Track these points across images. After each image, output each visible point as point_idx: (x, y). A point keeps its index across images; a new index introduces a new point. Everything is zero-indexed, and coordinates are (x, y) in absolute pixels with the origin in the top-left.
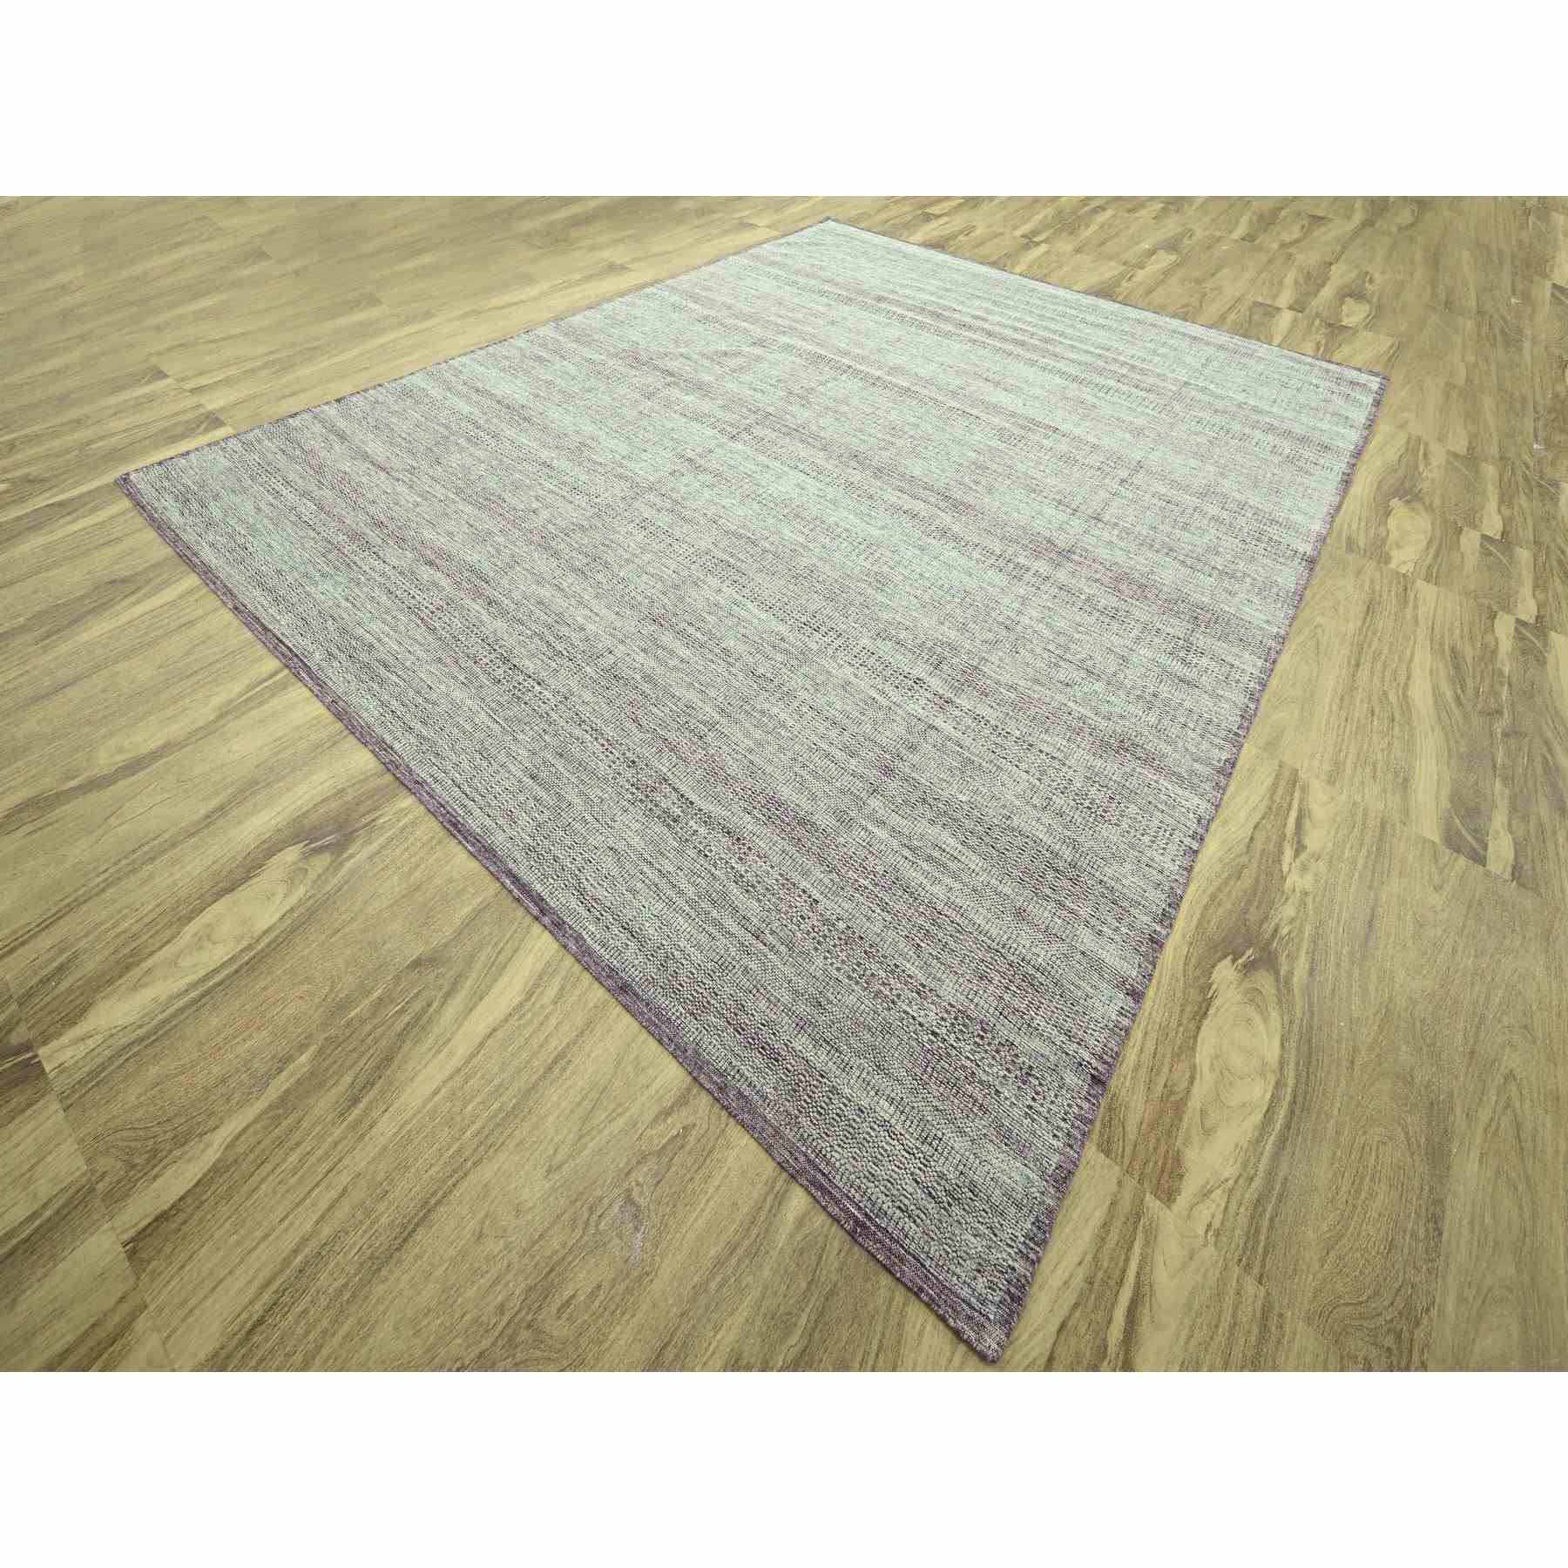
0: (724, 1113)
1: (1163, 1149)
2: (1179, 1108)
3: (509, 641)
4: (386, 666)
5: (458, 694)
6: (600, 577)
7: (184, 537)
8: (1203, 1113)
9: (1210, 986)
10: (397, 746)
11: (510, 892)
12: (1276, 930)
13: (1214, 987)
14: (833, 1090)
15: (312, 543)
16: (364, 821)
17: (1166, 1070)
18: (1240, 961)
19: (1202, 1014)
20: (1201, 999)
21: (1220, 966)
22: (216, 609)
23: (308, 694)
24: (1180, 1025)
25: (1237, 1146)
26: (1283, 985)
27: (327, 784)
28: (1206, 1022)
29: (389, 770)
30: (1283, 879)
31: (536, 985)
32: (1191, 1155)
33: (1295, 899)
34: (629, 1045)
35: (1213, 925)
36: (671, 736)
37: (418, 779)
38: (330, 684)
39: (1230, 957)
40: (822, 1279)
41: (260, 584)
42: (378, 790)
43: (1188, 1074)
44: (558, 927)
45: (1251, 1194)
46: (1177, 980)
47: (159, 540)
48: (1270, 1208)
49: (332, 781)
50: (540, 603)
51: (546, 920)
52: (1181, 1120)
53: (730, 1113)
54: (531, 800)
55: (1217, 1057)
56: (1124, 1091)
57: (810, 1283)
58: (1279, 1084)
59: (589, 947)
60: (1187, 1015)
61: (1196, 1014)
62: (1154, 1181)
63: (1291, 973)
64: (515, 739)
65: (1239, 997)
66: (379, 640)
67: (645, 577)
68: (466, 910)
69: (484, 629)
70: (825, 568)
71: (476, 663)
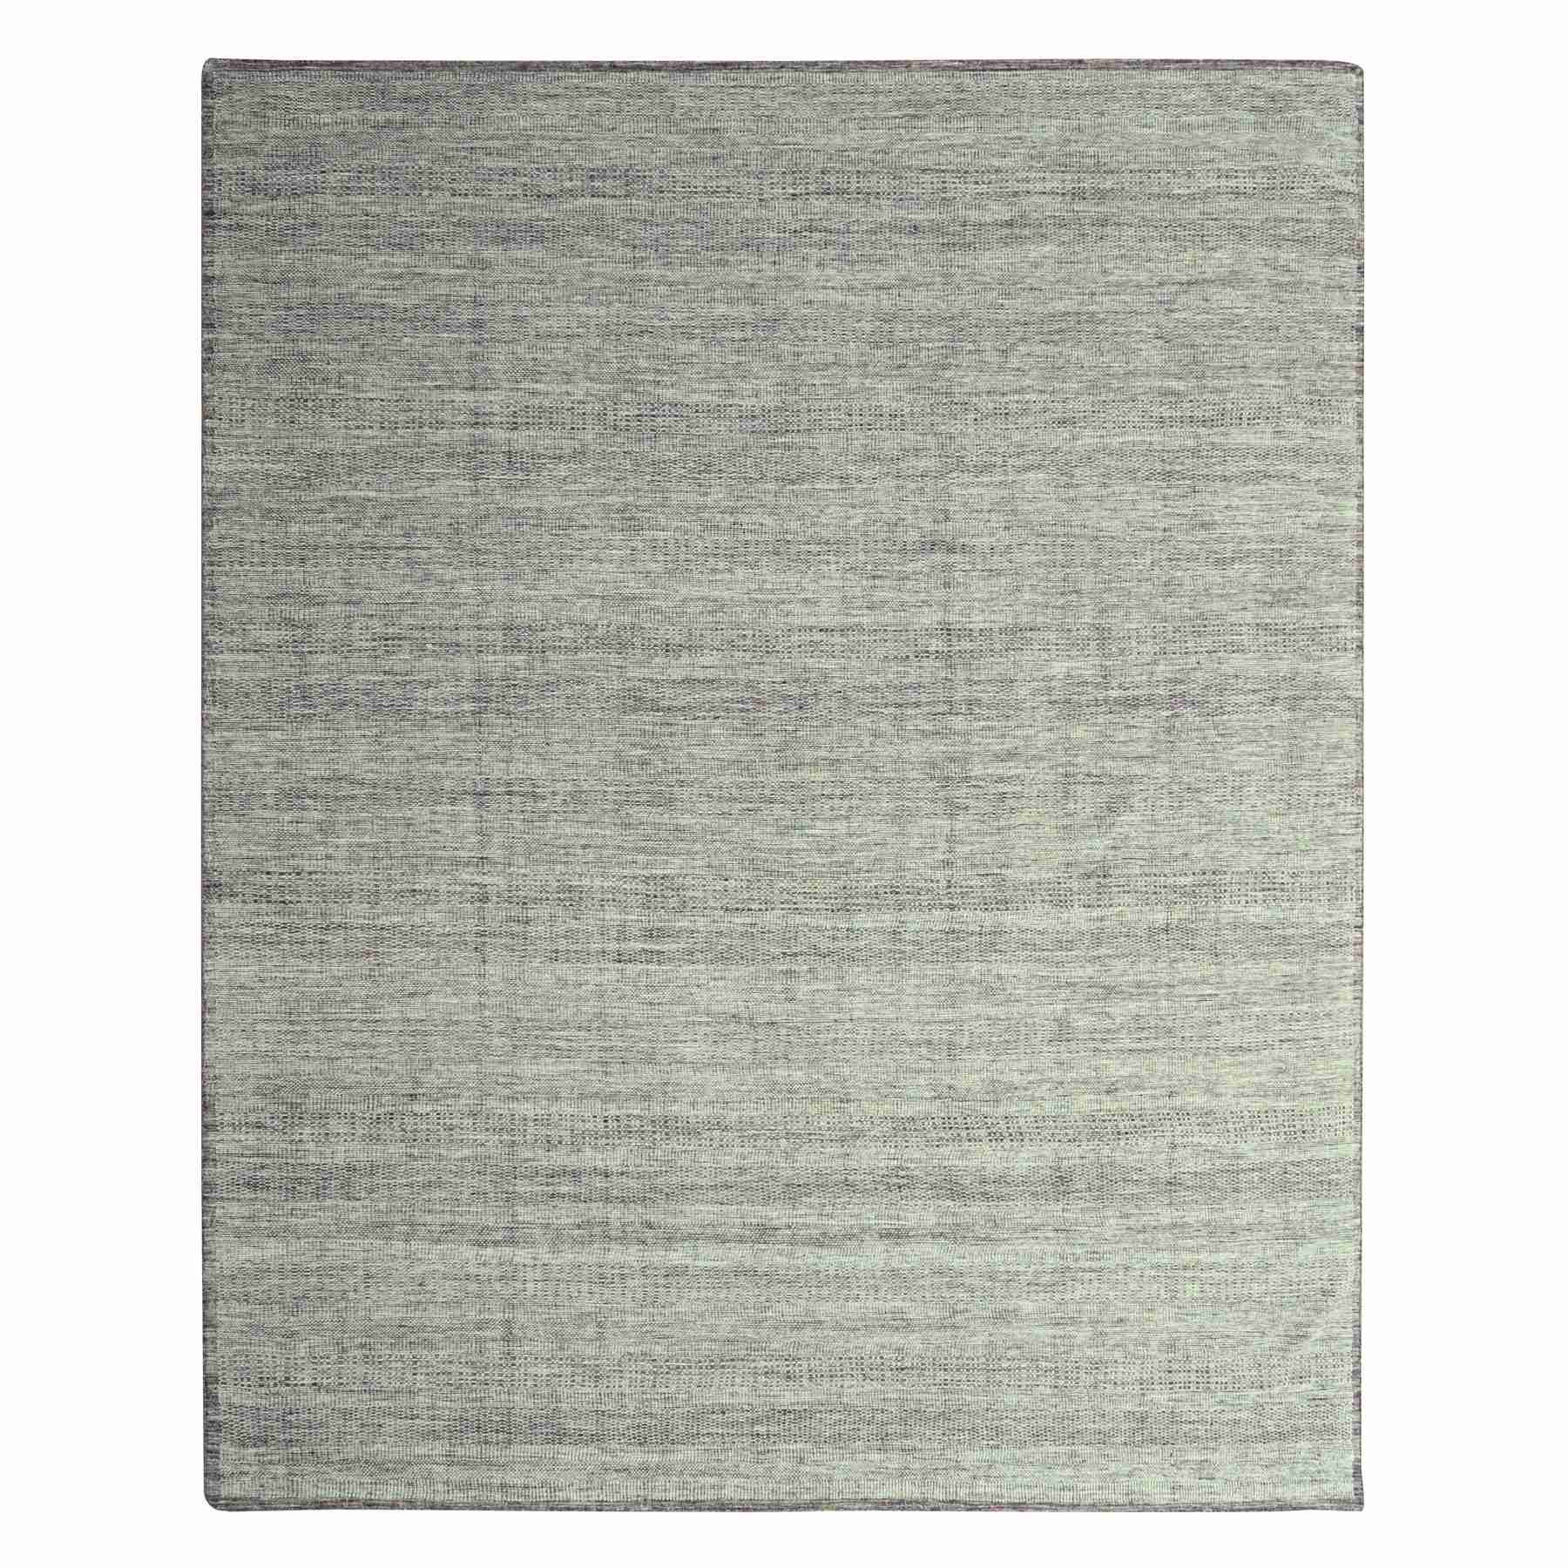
4: (914, 116)
5: (838, 140)
14: (361, 107)
15: (1121, 159)
36: (656, 231)
50: (880, 261)
54: (698, 116)
66: (947, 129)
69: (889, 202)
70: (693, 499)
71: (859, 172)
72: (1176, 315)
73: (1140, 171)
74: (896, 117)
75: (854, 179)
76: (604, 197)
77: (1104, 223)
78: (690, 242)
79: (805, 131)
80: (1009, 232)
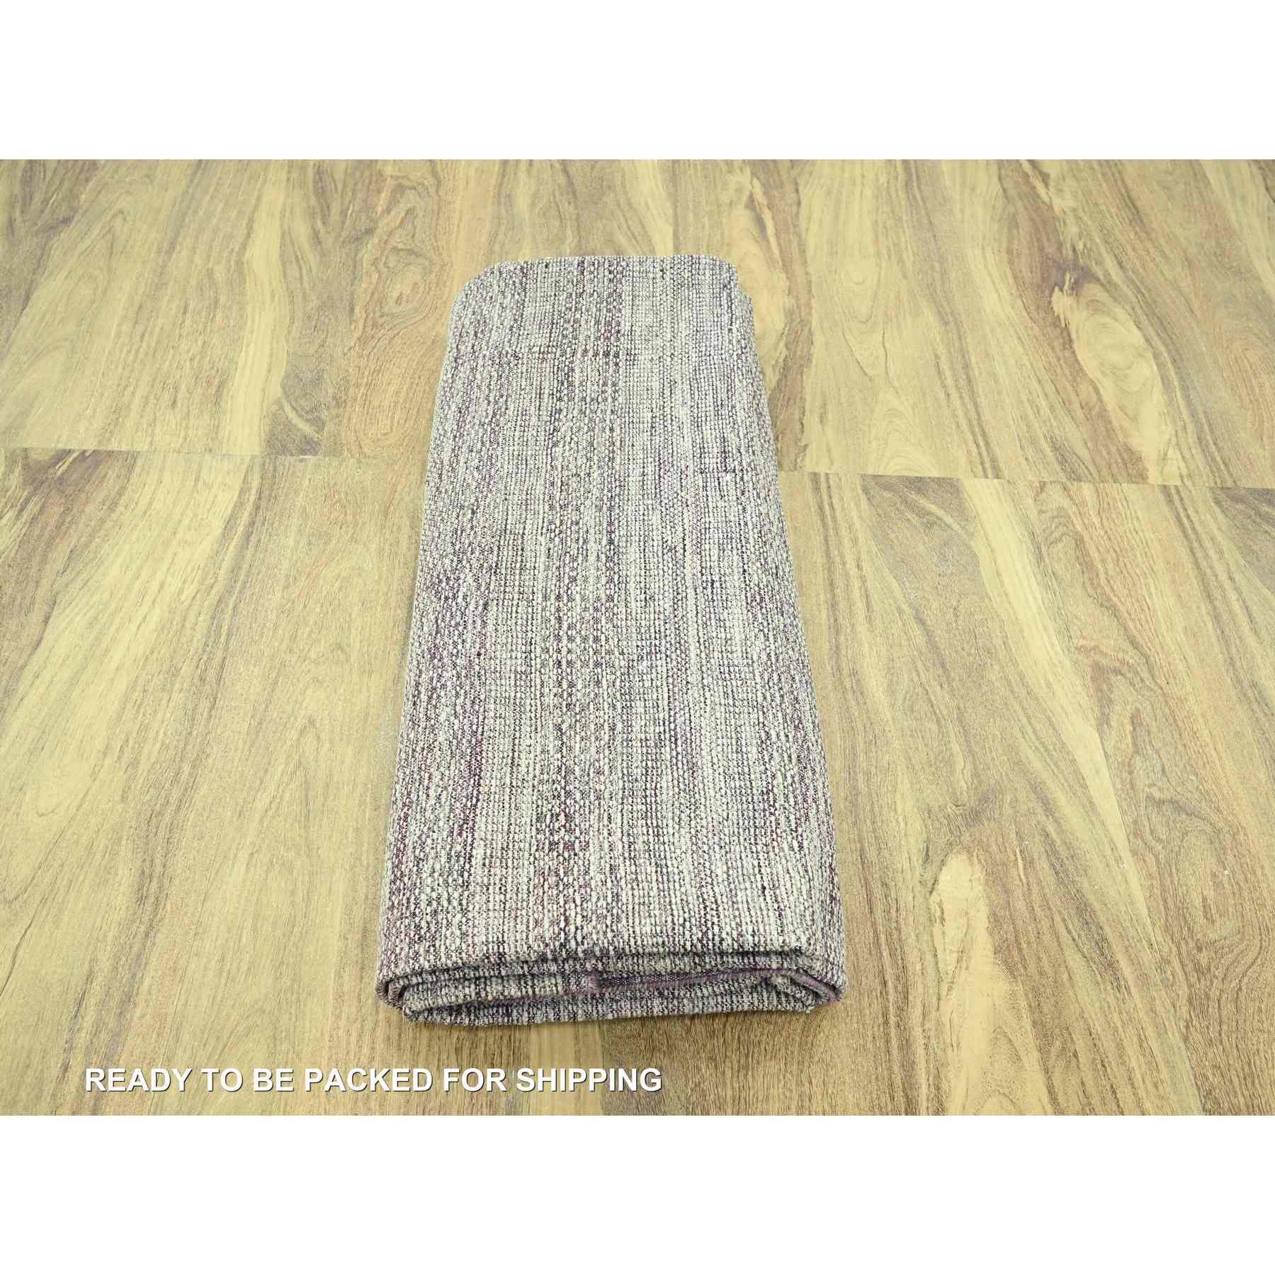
1: (1113, 449)
2: (1103, 415)
8: (1122, 408)
9: (1058, 317)
12: (1074, 250)
13: (1062, 317)
17: (1073, 397)
18: (1066, 287)
19: (1068, 342)
20: (1058, 330)
21: (1054, 298)
24: (1059, 360)
25: (1160, 415)
26: (1109, 286)
28: (1075, 346)
30: (1050, 207)
32: (1135, 442)
33: (1070, 219)
35: (1026, 272)
39: (1057, 289)
40: (945, 712)
43: (1091, 389)
45: (1192, 439)
46: (1032, 328)
48: (1209, 438)
52: (1110, 422)
55: (1102, 364)
56: (1057, 432)
57: (938, 721)
58: (1156, 356)
60: (1058, 349)
61: (1064, 344)
62: (1124, 474)
63: (1107, 274)
65: (1085, 314)
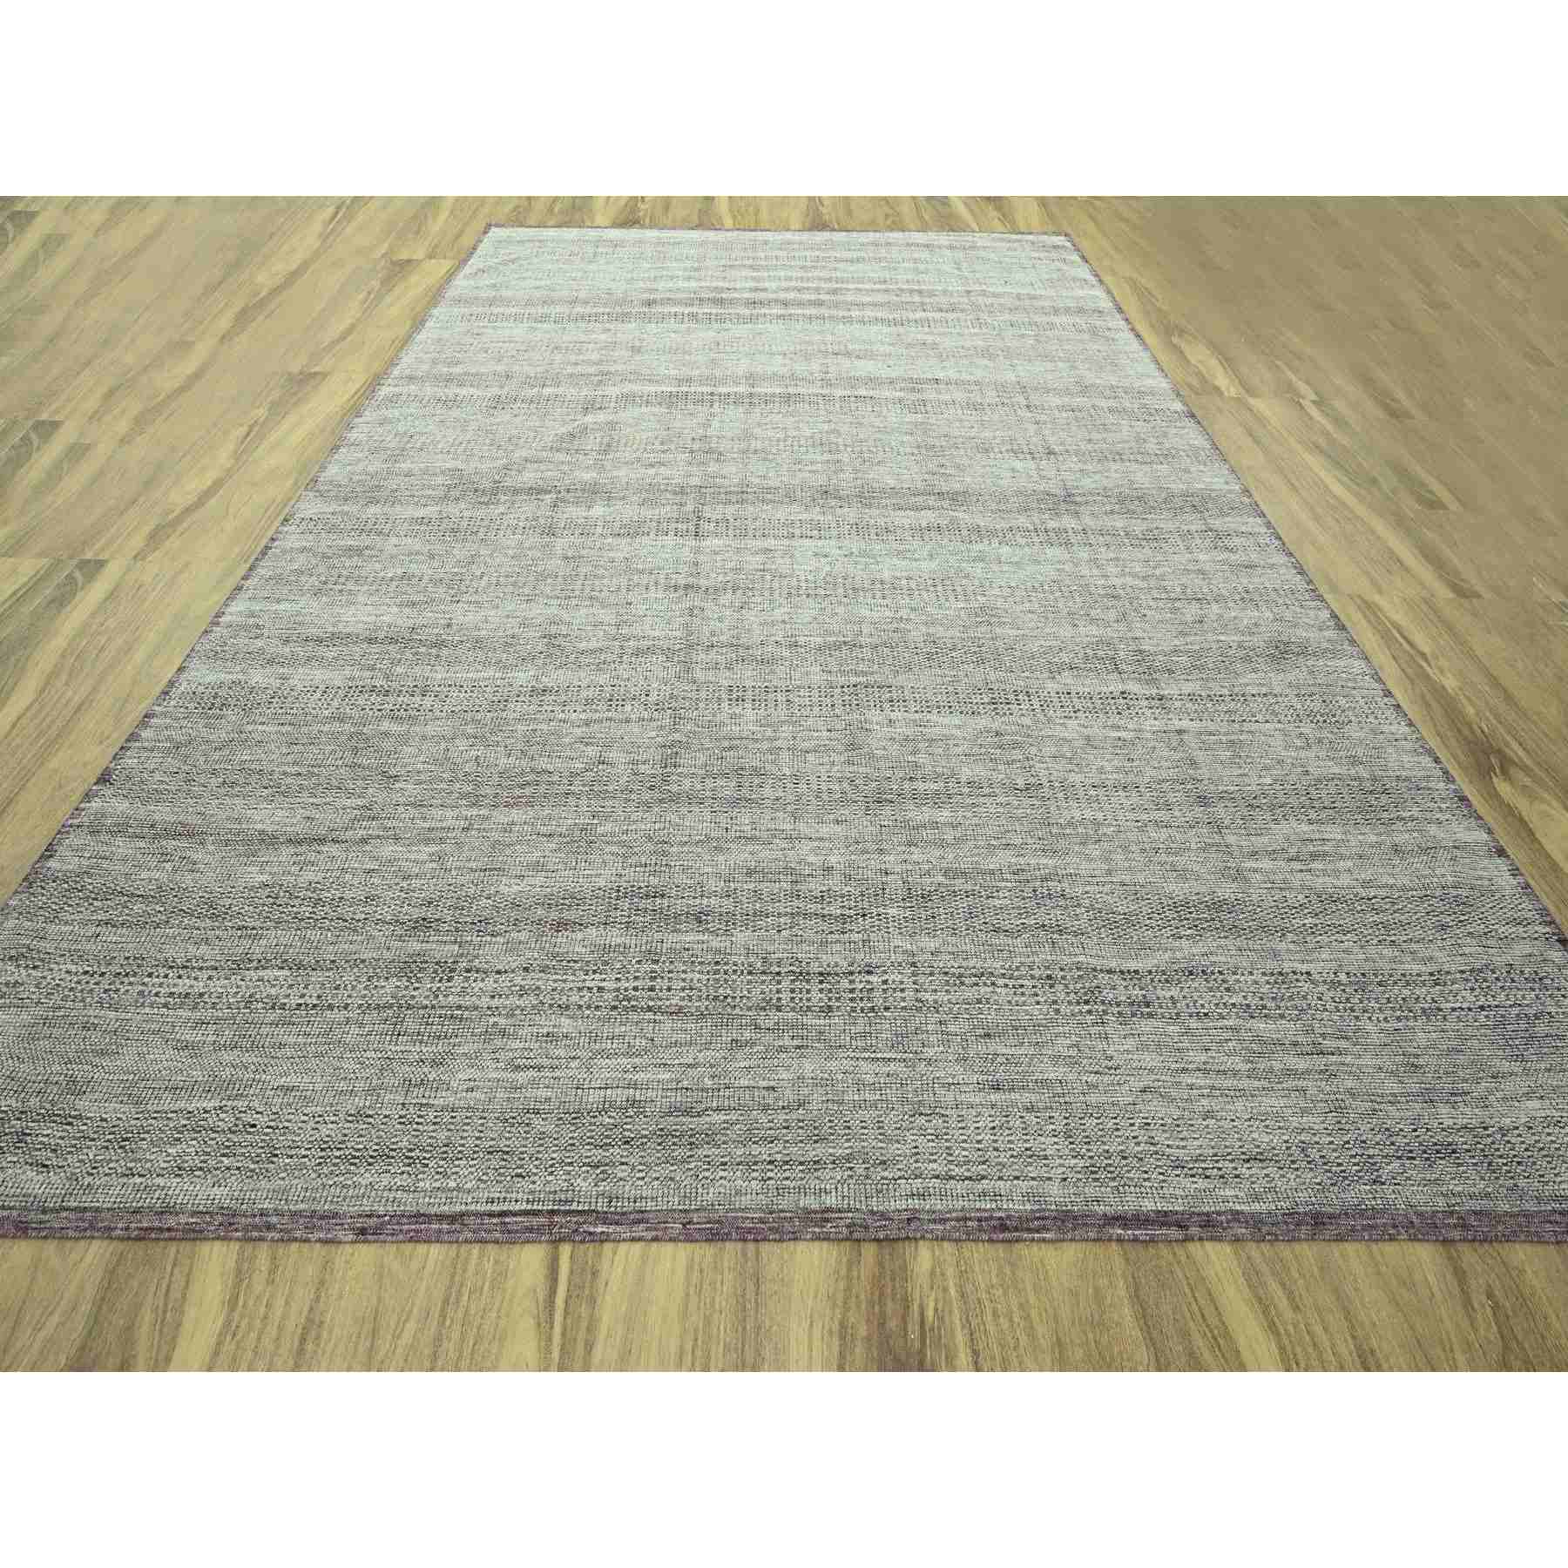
0: (1486, 1245)
3: (779, 949)
4: (687, 1112)
5: (808, 1067)
6: (767, 792)
7: (103, 1200)
9: (1510, 806)
10: (831, 1201)
11: (1135, 1240)
12: (1482, 731)
13: (1512, 805)
14: (1503, 1131)
15: (355, 1030)
16: (914, 1334)
18: (1497, 771)
19: (1530, 832)
20: (1518, 822)
21: (1496, 784)
22: (326, 1265)
23: (638, 1246)
24: (1534, 852)
26: (1526, 770)
27: (817, 1343)
29: (858, 1241)
30: (1443, 688)
31: (1266, 1312)
33: (1462, 698)
34: (1379, 1273)
35: (1460, 754)
36: (1042, 918)
37: (905, 1216)
38: (650, 1205)
39: (1492, 774)
41: (352, 1160)
42: (878, 1282)
44: (1210, 1226)
46: (1498, 819)
47: (51, 1247)
49: (817, 1333)
50: (750, 873)
51: (1194, 1230)
53: (1491, 1241)
54: (1028, 1116)
59: (1252, 1215)
60: (1527, 840)
61: (1529, 835)
63: (1519, 757)
64: (929, 1062)
65: (1525, 800)
66: (634, 1086)
67: (810, 757)
68: (1127, 1313)
69: (734, 958)
70: (939, 631)
71: (779, 1009)
72: (359, 802)
73: (331, 1007)
74: (718, 1109)
75: (785, 996)
76: (1122, 972)
77: (423, 925)
78: (997, 902)
79: (860, 1085)
80: (565, 914)
